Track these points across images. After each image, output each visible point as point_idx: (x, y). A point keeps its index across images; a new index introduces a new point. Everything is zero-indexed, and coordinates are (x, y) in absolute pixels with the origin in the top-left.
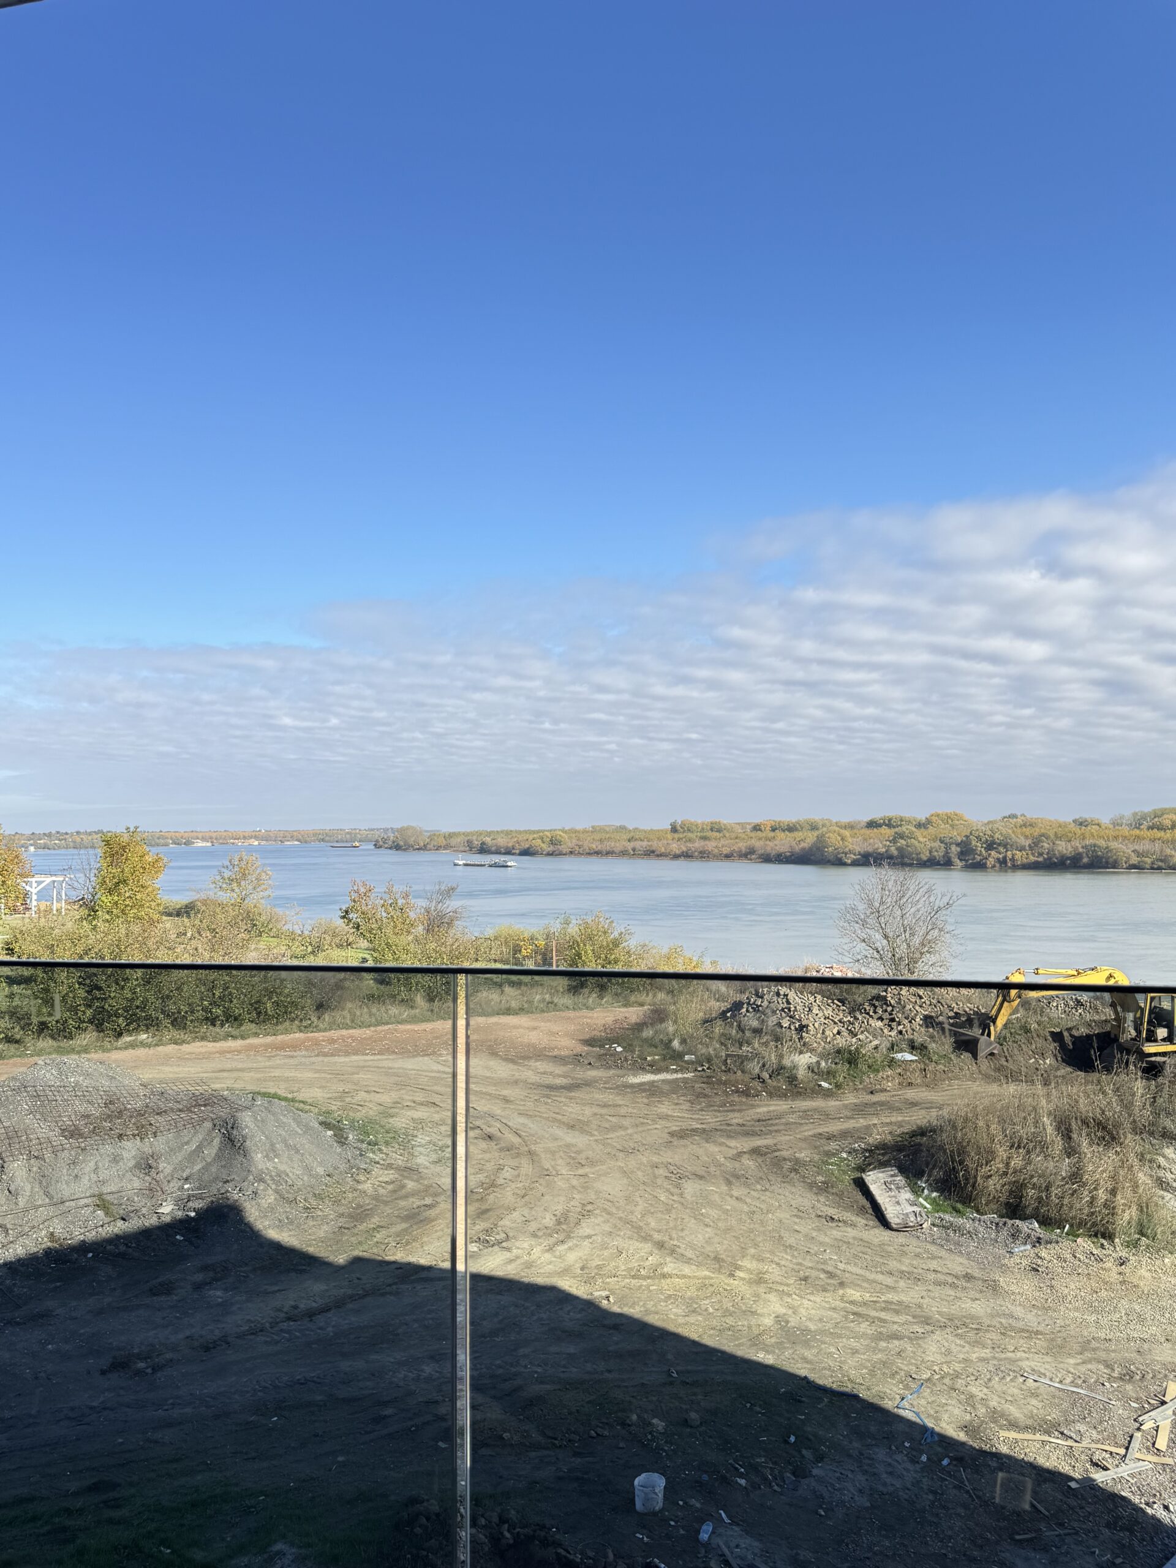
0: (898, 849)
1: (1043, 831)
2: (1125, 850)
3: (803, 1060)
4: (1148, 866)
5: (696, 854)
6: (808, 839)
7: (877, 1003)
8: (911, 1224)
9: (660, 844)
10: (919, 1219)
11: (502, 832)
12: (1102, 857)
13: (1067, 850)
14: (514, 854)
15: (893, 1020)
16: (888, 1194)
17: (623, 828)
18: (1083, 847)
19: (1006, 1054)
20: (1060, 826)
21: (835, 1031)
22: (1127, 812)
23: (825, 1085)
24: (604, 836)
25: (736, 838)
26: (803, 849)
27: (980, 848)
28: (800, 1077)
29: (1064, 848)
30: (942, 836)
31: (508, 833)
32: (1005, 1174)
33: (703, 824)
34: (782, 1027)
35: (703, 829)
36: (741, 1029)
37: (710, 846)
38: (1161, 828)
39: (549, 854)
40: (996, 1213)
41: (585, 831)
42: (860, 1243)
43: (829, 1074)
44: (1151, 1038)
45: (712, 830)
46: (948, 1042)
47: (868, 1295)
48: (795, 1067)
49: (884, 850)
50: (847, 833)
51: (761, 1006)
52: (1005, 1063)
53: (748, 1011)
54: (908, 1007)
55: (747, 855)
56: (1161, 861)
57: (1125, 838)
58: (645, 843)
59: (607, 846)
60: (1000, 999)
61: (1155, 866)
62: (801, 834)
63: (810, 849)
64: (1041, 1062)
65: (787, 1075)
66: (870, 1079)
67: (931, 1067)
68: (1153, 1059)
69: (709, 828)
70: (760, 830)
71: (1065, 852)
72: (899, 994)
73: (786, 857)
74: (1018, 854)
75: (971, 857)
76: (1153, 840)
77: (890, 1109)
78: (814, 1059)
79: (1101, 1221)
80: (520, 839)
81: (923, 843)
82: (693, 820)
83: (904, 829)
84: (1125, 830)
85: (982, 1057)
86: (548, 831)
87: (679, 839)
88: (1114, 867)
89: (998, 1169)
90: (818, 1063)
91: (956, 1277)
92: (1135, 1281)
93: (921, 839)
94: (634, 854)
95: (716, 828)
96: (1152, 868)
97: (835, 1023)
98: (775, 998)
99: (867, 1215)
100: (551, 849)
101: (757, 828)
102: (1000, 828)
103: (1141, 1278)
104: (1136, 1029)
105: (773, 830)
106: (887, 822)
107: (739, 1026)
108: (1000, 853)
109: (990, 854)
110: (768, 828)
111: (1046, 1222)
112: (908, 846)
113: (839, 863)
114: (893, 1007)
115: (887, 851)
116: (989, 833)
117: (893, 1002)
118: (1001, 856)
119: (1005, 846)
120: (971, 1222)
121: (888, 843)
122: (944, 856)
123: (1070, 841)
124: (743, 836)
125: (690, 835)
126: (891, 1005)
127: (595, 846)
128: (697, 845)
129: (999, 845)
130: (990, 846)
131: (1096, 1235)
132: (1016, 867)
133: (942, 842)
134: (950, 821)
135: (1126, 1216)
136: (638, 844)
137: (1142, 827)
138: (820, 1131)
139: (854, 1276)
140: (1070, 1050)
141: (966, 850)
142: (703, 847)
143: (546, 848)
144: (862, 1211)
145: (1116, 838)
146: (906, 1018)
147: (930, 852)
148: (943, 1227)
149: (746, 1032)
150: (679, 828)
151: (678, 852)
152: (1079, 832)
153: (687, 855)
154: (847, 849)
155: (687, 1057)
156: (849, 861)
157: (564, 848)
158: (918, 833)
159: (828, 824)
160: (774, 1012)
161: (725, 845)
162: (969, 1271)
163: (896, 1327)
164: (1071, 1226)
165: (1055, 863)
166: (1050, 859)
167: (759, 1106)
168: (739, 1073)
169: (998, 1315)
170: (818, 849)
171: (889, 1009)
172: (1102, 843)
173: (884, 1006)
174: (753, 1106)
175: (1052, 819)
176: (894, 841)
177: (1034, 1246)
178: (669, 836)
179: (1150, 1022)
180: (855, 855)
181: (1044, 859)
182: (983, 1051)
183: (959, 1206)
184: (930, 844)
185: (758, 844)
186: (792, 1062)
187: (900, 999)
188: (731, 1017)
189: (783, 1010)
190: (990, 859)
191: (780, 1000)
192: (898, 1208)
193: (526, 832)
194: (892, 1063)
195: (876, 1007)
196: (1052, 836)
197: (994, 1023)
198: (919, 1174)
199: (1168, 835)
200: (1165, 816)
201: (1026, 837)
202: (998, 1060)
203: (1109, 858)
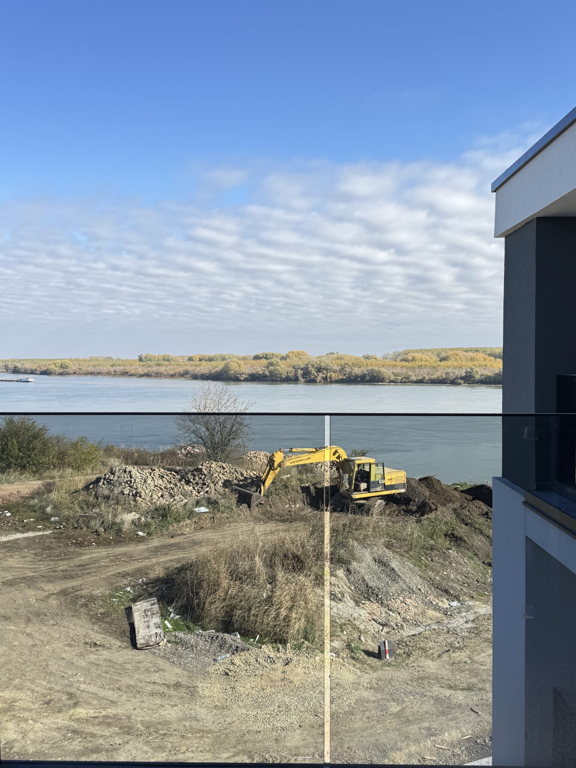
0: (269, 372)
1: (346, 362)
2: (387, 372)
3: (130, 517)
4: (399, 381)
5: (153, 374)
6: (219, 366)
7: (196, 473)
8: (152, 644)
9: (131, 368)
10: (158, 639)
11: (29, 360)
12: (376, 376)
13: (358, 372)
14: (36, 374)
15: (204, 484)
16: (144, 620)
17: (110, 358)
18: (366, 371)
19: (271, 503)
20: (356, 359)
21: (160, 495)
22: (390, 353)
23: (140, 533)
24: (96, 363)
25: (178, 365)
26: (216, 372)
27: (313, 371)
28: (124, 529)
29: (357, 371)
30: (294, 364)
31: (32, 361)
32: (225, 599)
33: (159, 356)
34: (124, 494)
35: (158, 359)
36: (96, 497)
37: (162, 369)
38: (406, 360)
39: (61, 374)
40: (214, 629)
41: (84, 360)
42: (109, 664)
43: (147, 525)
44: (357, 489)
45: (164, 360)
46: (234, 498)
47: (92, 711)
48: (123, 522)
49: (262, 372)
50: (241, 362)
51: (112, 480)
52: (270, 509)
53: (103, 484)
54: (215, 475)
55: (184, 375)
56: (406, 378)
57: (388, 366)
58: (122, 368)
59: (98, 369)
60: (268, 468)
61: (403, 381)
62: (216, 362)
63: (221, 371)
64: (293, 506)
65: (116, 528)
66: (173, 527)
67: (218, 515)
68: (358, 502)
69: (162, 358)
70: (193, 360)
71: (357, 373)
72: (210, 467)
73: (207, 376)
74: (333, 375)
75: (309, 376)
76: (402, 367)
77: (178, 548)
78: (137, 516)
79: (280, 631)
80: (41, 364)
81: (283, 368)
82: (152, 354)
83: (273, 360)
84: (388, 362)
85: (254, 506)
86: (59, 359)
87: (143, 365)
88: (382, 382)
89: (221, 596)
90: (139, 519)
91: (168, 686)
92: (291, 678)
93: (282, 366)
94: (115, 374)
95: (167, 359)
96: (401, 382)
97: (161, 489)
98: (122, 475)
99: (125, 638)
100: (61, 370)
101: (190, 359)
102: (325, 360)
103: (297, 674)
104: (349, 484)
105: (200, 360)
106: (265, 356)
107: (95, 495)
108: (324, 374)
109: (319, 375)
110: (198, 359)
111: (246, 634)
112: (275, 370)
113: (236, 379)
114: (205, 475)
115: (263, 373)
116: (318, 363)
117: (205, 472)
118: (324, 376)
119: (327, 370)
120: (196, 636)
121: (264, 368)
122: (294, 376)
123: (360, 367)
124: (182, 363)
125: (150, 363)
126: (204, 474)
127: (90, 369)
128: (154, 369)
129: (324, 369)
130: (319, 370)
131: (276, 642)
132: (332, 382)
133: (293, 368)
134: (299, 356)
135: (297, 626)
136: (117, 369)
137: (397, 360)
138: (119, 571)
139: (90, 695)
140: (314, 497)
141: (306, 373)
142: (158, 370)
143: (58, 370)
144: (121, 635)
145: (383, 366)
146: (213, 483)
147: (287, 373)
148: (176, 643)
149: (100, 499)
150: (143, 358)
151: (142, 373)
152: (365, 362)
153: (148, 375)
154: (241, 372)
155: (53, 519)
156: (242, 379)
157: (70, 370)
158: (280, 363)
159: (232, 357)
160: (120, 484)
161: (171, 369)
162: (180, 680)
163: (101, 741)
164: (261, 636)
165: (352, 379)
166: (349, 377)
167: (85, 554)
168: (85, 529)
169: (185, 719)
170: (225, 371)
171: (203, 477)
172: (376, 368)
173: (200, 475)
174: (81, 554)
175: (352, 355)
176: (268, 367)
177: (233, 654)
178: (138, 363)
179: (356, 479)
180: (246, 375)
181: (347, 377)
182: (254, 502)
183: (191, 625)
184: (287, 369)
185: (190, 369)
186: (121, 519)
187: (210, 470)
188: (92, 489)
189: (127, 482)
190: (319, 377)
191: (125, 475)
192: (147, 631)
193: (45, 360)
194: (191, 514)
195: (195, 476)
196: (351, 365)
197: (264, 483)
198: (170, 602)
199: (410, 364)
200: (409, 354)
201: (338, 365)
202: (265, 507)
203: (380, 377)
